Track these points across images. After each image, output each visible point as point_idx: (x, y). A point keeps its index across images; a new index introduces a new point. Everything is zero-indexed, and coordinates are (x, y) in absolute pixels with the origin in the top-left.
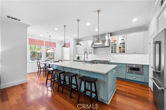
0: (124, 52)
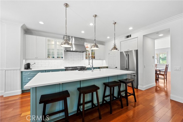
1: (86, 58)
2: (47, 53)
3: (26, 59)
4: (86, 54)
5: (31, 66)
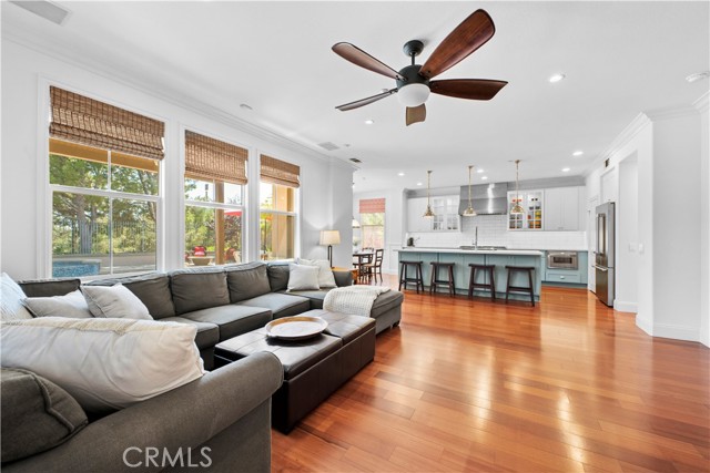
0: (539, 226)
1: (511, 228)
2: (433, 224)
3: (410, 233)
4: (511, 219)
5: (414, 242)
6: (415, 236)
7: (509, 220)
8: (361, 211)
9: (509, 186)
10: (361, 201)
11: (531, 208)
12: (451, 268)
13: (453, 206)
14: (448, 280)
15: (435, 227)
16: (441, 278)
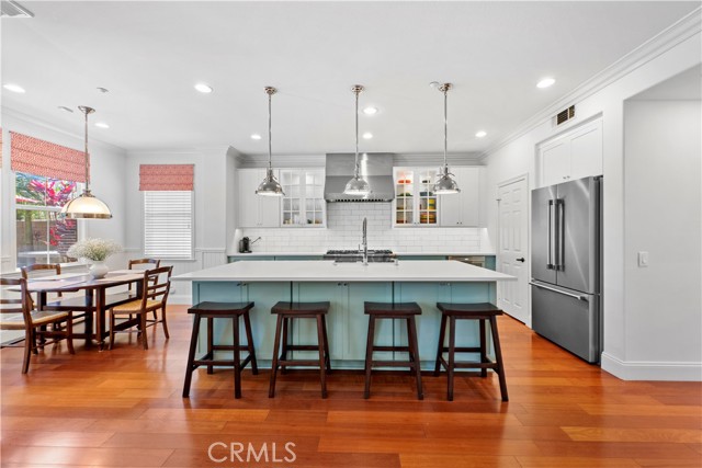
0: (433, 220)
1: (398, 222)
2: (282, 212)
3: (242, 229)
4: (398, 208)
5: (250, 244)
6: (252, 235)
7: (395, 211)
8: (143, 187)
9: (394, 158)
10: (142, 167)
11: (422, 194)
12: (320, 313)
13: (314, 186)
14: (315, 342)
15: (287, 219)
16: (297, 340)
